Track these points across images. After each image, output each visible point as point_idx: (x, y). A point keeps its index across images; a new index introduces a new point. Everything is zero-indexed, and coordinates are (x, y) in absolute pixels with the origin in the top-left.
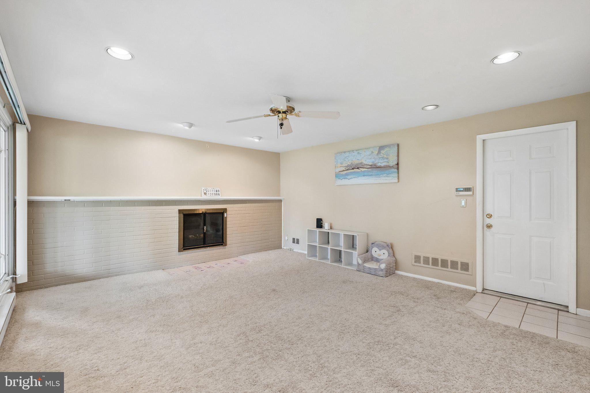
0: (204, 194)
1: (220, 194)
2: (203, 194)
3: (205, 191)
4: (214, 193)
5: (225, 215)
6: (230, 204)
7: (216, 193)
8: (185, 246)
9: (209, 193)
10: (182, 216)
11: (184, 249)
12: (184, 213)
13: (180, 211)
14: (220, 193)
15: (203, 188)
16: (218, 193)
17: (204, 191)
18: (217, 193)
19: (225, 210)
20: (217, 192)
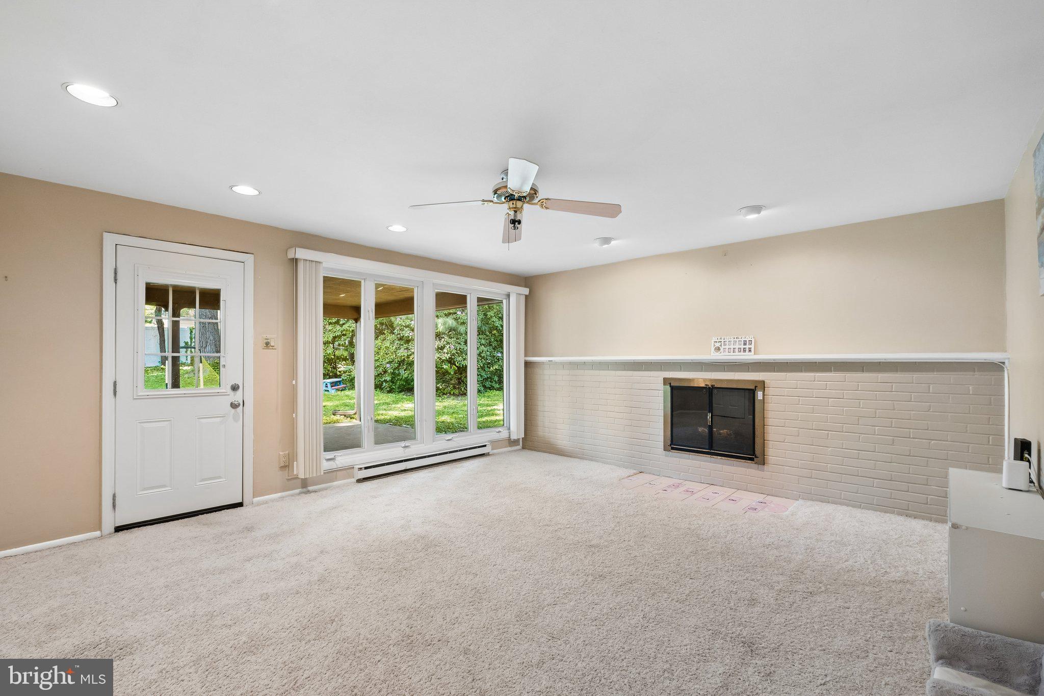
0: (715, 349)
1: (753, 350)
2: (713, 349)
3: (718, 345)
4: (737, 346)
5: (760, 395)
6: (774, 371)
7: (742, 347)
8: (674, 443)
9: (727, 347)
10: (668, 388)
11: (673, 449)
12: (672, 385)
13: (666, 381)
14: (752, 346)
15: (715, 339)
16: (747, 347)
17: (716, 344)
18: (745, 347)
19: (762, 385)
20: (745, 344)
